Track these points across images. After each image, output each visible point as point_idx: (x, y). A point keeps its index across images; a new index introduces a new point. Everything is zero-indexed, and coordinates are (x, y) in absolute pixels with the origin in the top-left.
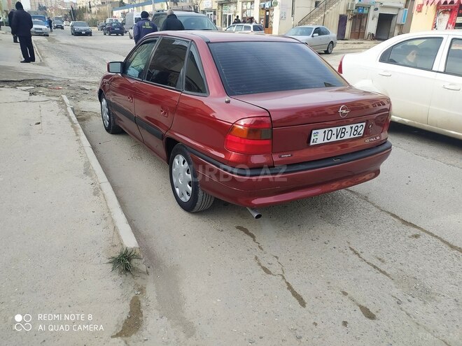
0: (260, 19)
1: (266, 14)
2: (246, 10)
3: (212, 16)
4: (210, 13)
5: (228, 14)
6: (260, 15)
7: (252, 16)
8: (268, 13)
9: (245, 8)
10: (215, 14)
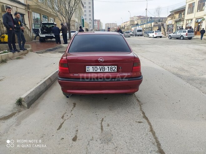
0: (195, 27)
1: (198, 24)
2: (188, 24)
3: (172, 27)
4: (171, 26)
5: (179, 26)
6: (195, 25)
7: (191, 26)
8: (199, 24)
9: (188, 23)
10: (173, 26)
